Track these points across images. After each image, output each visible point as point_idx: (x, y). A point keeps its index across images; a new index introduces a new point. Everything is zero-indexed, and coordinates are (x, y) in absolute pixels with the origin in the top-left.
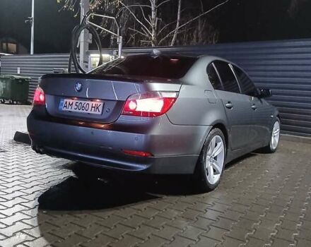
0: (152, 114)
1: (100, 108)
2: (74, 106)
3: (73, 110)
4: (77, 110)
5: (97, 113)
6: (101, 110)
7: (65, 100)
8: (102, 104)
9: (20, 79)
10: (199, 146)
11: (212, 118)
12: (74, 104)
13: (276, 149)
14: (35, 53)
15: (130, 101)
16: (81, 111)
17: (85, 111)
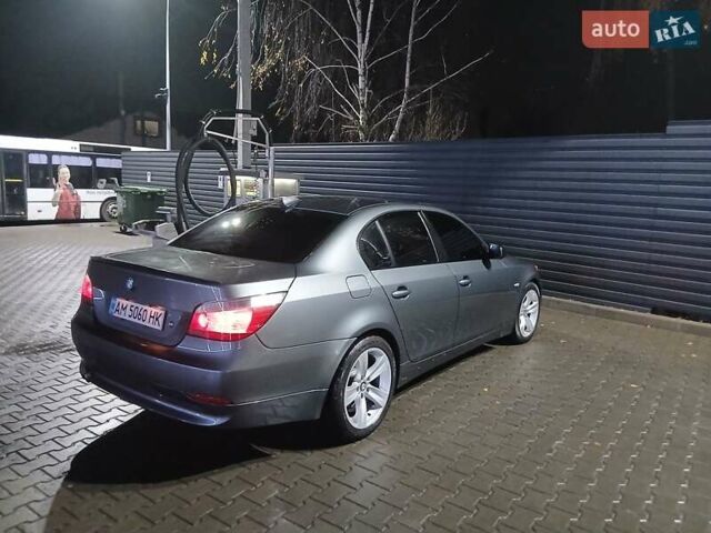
0: (235, 337)
1: (161, 320)
2: (128, 312)
3: (127, 318)
4: (132, 319)
5: (156, 327)
6: (161, 324)
7: (118, 300)
8: (163, 312)
9: (149, 193)
10: (329, 372)
11: (359, 321)
12: (128, 308)
13: (530, 337)
14: (172, 148)
15: (199, 314)
16: (136, 320)
17: (141, 322)
